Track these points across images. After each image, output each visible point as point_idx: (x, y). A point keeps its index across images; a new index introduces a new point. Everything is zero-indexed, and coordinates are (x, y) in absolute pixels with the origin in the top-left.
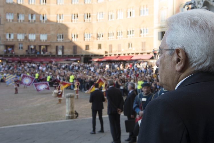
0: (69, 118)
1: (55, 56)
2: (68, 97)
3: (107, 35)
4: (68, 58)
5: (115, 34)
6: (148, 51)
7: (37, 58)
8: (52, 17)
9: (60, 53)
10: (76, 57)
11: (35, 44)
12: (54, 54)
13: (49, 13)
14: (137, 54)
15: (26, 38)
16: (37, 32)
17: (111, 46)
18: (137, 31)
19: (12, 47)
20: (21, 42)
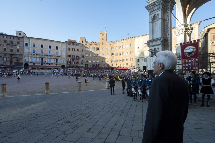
0: (107, 88)
1: (102, 68)
2: (107, 81)
3: (119, 61)
4: (106, 68)
5: (122, 60)
6: (133, 66)
7: (95, 69)
8: (101, 55)
9: (103, 67)
10: (108, 68)
11: (95, 64)
12: (101, 67)
13: (100, 54)
14: (130, 67)
15: (92, 62)
16: (96, 60)
17: (120, 64)
18: (129, 59)
19: (87, 65)
20: (90, 63)
